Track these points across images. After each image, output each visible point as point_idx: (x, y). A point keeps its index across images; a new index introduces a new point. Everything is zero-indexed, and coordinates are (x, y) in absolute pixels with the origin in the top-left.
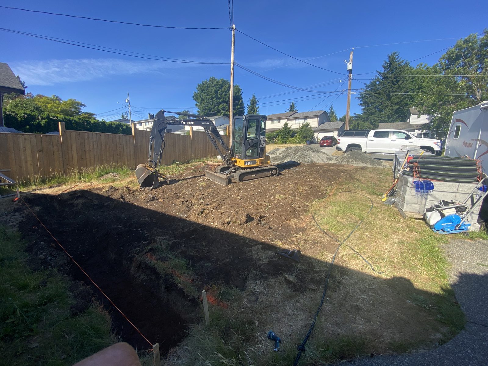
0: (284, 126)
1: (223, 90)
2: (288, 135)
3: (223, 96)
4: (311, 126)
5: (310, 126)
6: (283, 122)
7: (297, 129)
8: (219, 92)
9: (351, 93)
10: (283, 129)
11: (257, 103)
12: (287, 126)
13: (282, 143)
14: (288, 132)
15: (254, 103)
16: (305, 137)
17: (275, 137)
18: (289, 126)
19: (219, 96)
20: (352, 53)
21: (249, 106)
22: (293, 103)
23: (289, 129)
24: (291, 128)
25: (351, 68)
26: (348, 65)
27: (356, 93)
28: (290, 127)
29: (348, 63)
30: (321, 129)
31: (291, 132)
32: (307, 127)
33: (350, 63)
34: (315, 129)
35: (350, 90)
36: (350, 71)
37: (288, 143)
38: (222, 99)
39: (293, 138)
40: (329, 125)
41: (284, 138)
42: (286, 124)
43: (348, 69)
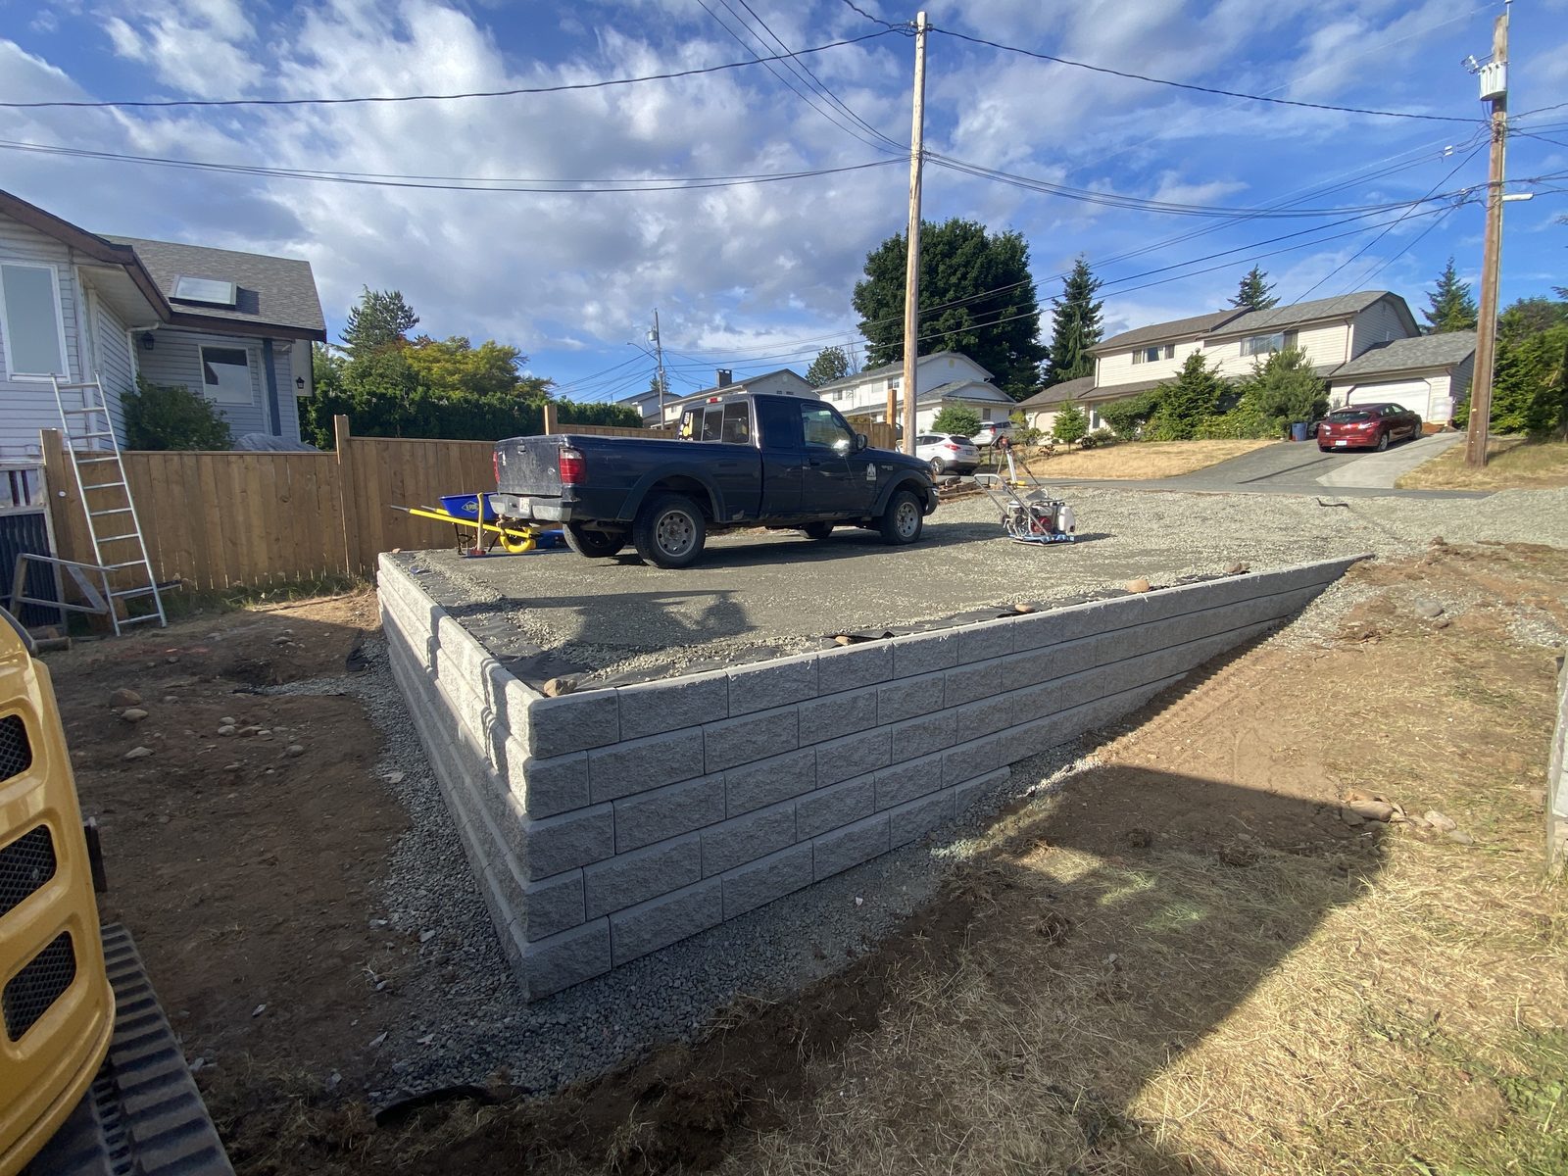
0: (1187, 369)
1: (955, 261)
2: (1200, 402)
3: (954, 280)
4: (1309, 362)
5: (1303, 362)
6: (1184, 351)
7: (1243, 377)
8: (941, 268)
9: (1505, 198)
10: (1179, 383)
11: (1092, 290)
12: (1195, 370)
13: (1174, 440)
14: (1202, 393)
15: (1079, 289)
16: (1281, 411)
17: (1146, 416)
18: (1208, 368)
19: (941, 284)
20: (1505, 20)
21: (1060, 305)
22: (1254, 275)
23: (1207, 378)
24: (1217, 376)
25: (1499, 87)
26: (1483, 77)
27: (1529, 196)
28: (1214, 372)
29: (1485, 68)
30: (1361, 371)
31: (1218, 393)
32: (1291, 365)
33: (1492, 65)
34: (1337, 373)
35: (1499, 185)
36: (1498, 101)
37: (1203, 438)
38: (952, 292)
39: (1223, 418)
40: (1410, 349)
41: (1181, 417)
42: (1195, 362)
43: (1485, 91)
